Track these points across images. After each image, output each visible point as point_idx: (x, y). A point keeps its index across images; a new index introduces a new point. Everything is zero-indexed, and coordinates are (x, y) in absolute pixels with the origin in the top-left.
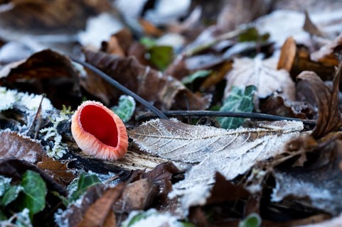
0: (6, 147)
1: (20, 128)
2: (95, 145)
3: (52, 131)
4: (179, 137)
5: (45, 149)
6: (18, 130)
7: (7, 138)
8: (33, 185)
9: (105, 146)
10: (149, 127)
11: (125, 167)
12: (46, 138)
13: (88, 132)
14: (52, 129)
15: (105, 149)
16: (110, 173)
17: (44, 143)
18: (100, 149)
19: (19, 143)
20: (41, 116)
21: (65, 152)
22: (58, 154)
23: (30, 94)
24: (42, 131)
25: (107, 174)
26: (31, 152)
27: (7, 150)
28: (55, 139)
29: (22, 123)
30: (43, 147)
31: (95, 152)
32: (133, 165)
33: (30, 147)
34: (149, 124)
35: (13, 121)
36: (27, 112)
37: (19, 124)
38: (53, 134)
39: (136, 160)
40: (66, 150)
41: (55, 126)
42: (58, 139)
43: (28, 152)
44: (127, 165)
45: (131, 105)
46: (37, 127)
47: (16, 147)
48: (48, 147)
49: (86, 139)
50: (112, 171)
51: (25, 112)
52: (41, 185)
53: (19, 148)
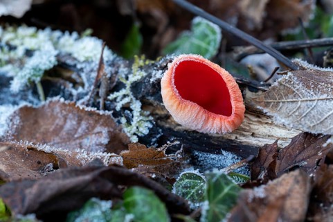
0: (59, 122)
1: (74, 92)
2: (199, 116)
3: (125, 96)
4: (325, 96)
5: (119, 122)
6: (71, 95)
7: (57, 109)
8: (146, 209)
9: (213, 115)
10: (282, 88)
11: (243, 139)
12: (118, 107)
13: (188, 100)
14: (123, 92)
15: (214, 119)
16: (224, 152)
17: (116, 114)
18: (206, 121)
19: (79, 117)
20: (105, 75)
21: (151, 126)
22: (141, 129)
23: (71, 34)
24: (111, 97)
25: (219, 153)
26: (98, 129)
27: (62, 127)
28: (132, 107)
29: (75, 84)
30: (116, 120)
31: (200, 126)
32: (253, 135)
33: (97, 122)
34: (280, 84)
35: (62, 81)
36: (79, 66)
37: (71, 85)
38: (127, 100)
39: (256, 127)
40: (150, 121)
41: (128, 87)
42: (137, 106)
43: (93, 128)
44: (244, 136)
45: (214, 32)
46: (102, 91)
47: (74, 123)
48: (123, 120)
49: (187, 110)
50: (226, 149)
51: (75, 66)
52: (158, 208)
53: (79, 124)
